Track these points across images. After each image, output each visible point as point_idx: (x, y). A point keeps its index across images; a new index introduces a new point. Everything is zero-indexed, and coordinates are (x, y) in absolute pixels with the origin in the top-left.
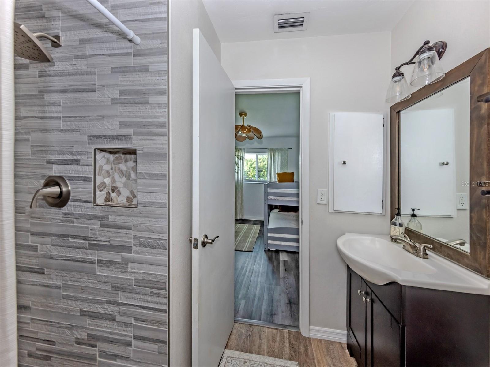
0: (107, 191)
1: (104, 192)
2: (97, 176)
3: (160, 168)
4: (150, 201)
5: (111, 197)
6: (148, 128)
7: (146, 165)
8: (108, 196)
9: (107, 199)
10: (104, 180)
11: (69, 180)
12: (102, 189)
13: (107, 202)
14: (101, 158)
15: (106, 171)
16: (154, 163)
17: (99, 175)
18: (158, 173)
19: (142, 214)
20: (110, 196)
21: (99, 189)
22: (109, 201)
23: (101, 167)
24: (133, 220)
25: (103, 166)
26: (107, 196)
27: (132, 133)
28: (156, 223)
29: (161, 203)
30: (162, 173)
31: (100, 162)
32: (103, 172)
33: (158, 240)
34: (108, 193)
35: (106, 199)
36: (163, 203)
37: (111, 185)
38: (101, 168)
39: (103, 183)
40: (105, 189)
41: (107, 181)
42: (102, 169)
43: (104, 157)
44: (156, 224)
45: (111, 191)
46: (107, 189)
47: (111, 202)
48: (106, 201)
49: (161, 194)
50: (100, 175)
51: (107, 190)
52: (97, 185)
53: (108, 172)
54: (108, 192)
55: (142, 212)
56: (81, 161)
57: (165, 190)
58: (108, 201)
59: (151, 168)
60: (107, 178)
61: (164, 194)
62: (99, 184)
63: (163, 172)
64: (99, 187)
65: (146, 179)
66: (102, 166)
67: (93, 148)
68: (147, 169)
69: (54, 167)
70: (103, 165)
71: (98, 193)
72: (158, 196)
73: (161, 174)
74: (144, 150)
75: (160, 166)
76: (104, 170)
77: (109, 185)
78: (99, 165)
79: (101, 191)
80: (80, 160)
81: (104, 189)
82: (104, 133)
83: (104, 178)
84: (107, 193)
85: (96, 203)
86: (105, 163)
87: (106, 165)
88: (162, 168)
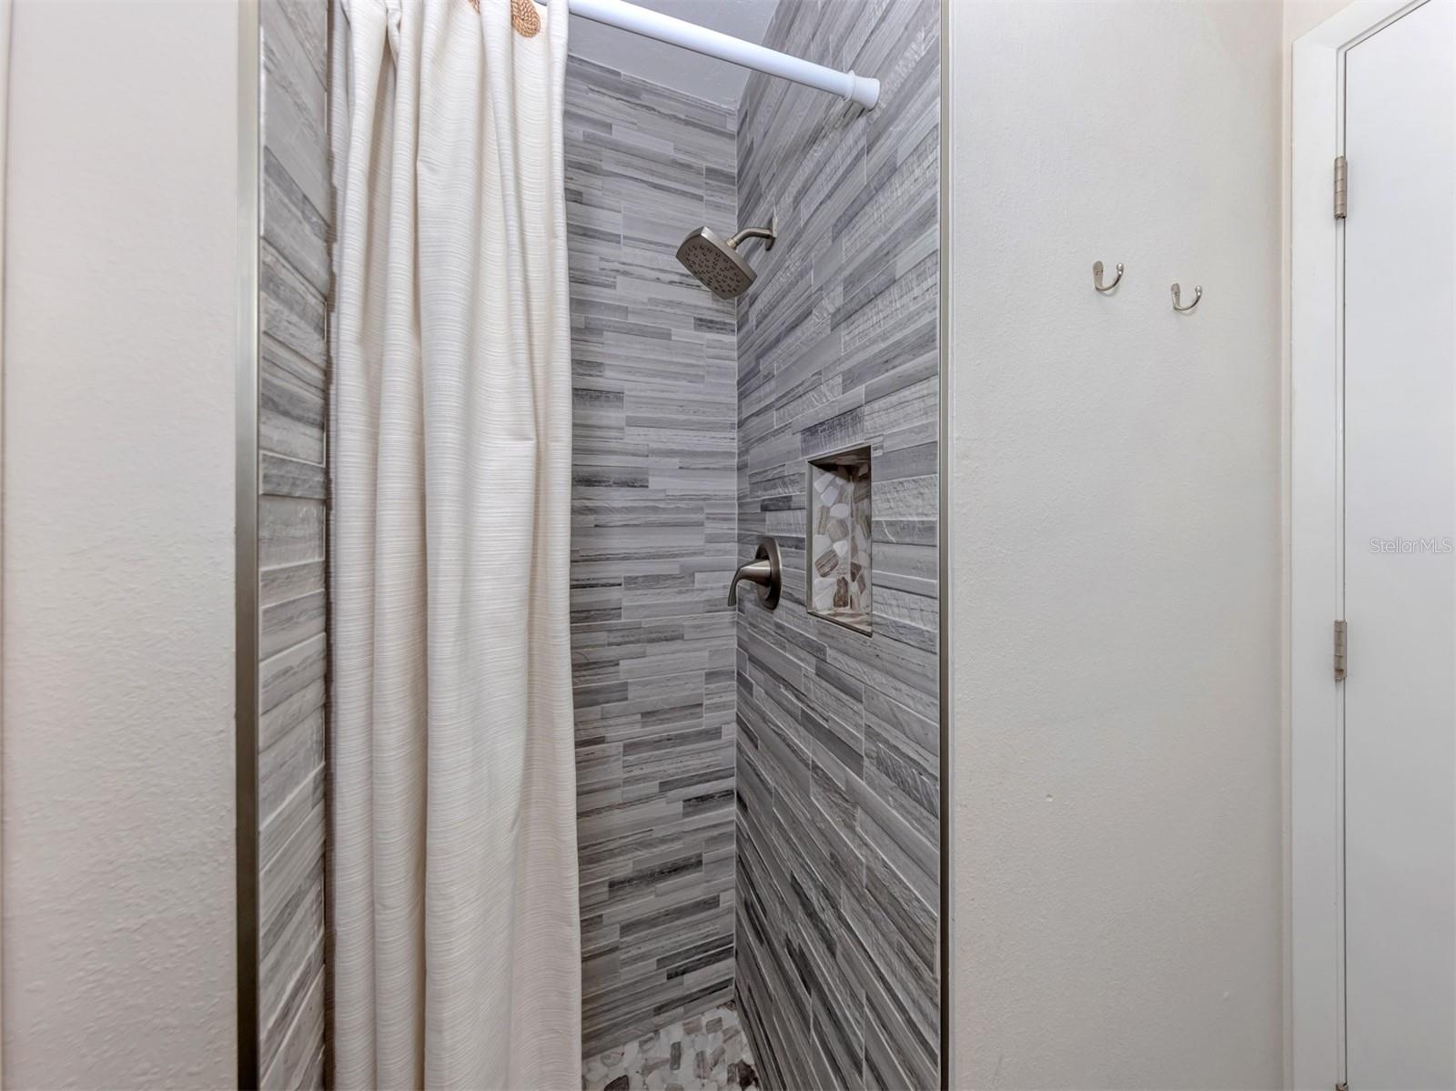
0: (840, 577)
1: (832, 579)
2: (815, 536)
3: (920, 502)
4: (897, 619)
5: (850, 594)
6: (894, 367)
7: (889, 496)
8: (842, 591)
9: (840, 599)
10: (831, 545)
11: (781, 546)
12: (826, 569)
13: (840, 606)
14: (826, 489)
15: (837, 521)
16: (905, 484)
17: (819, 533)
18: (914, 522)
19: (881, 659)
20: (847, 591)
21: (818, 570)
22: (845, 605)
23: (825, 510)
24: (864, 673)
25: (832, 509)
26: (839, 591)
27: (863, 396)
28: (911, 703)
29: (923, 631)
30: (925, 519)
31: (822, 496)
32: (829, 526)
33: (916, 770)
34: (843, 583)
35: (837, 599)
36: (926, 634)
37: (850, 561)
38: (825, 515)
39: (831, 555)
40: (835, 570)
41: (841, 548)
42: (828, 518)
43: (831, 483)
44: (910, 707)
45: (848, 578)
46: (841, 571)
47: (849, 607)
48: (836, 604)
49: (923, 598)
50: (823, 534)
51: (840, 574)
52: (814, 560)
53: (842, 523)
54: (843, 578)
55: (881, 654)
56: (794, 499)
57: (933, 586)
58: (841, 603)
59: (900, 504)
60: (839, 540)
61: (929, 600)
62: (819, 556)
63: (926, 515)
64: (821, 566)
65: (888, 543)
66: (828, 509)
67: (806, 461)
68: (891, 508)
69: (767, 518)
70: (830, 505)
71: (817, 580)
72: (916, 606)
73: (923, 522)
74: (885, 445)
75: (921, 494)
76: (833, 517)
77: (846, 558)
78: (820, 506)
79: (824, 575)
80: (791, 497)
81: (831, 570)
82: (822, 417)
83: (833, 541)
84: (839, 581)
85: (813, 606)
86: (834, 498)
87: (839, 505)
88: (923, 500)
